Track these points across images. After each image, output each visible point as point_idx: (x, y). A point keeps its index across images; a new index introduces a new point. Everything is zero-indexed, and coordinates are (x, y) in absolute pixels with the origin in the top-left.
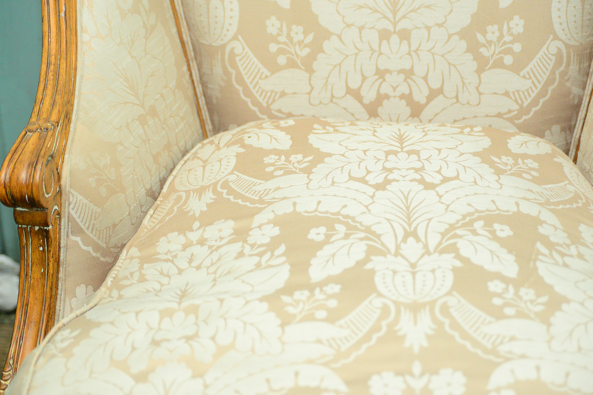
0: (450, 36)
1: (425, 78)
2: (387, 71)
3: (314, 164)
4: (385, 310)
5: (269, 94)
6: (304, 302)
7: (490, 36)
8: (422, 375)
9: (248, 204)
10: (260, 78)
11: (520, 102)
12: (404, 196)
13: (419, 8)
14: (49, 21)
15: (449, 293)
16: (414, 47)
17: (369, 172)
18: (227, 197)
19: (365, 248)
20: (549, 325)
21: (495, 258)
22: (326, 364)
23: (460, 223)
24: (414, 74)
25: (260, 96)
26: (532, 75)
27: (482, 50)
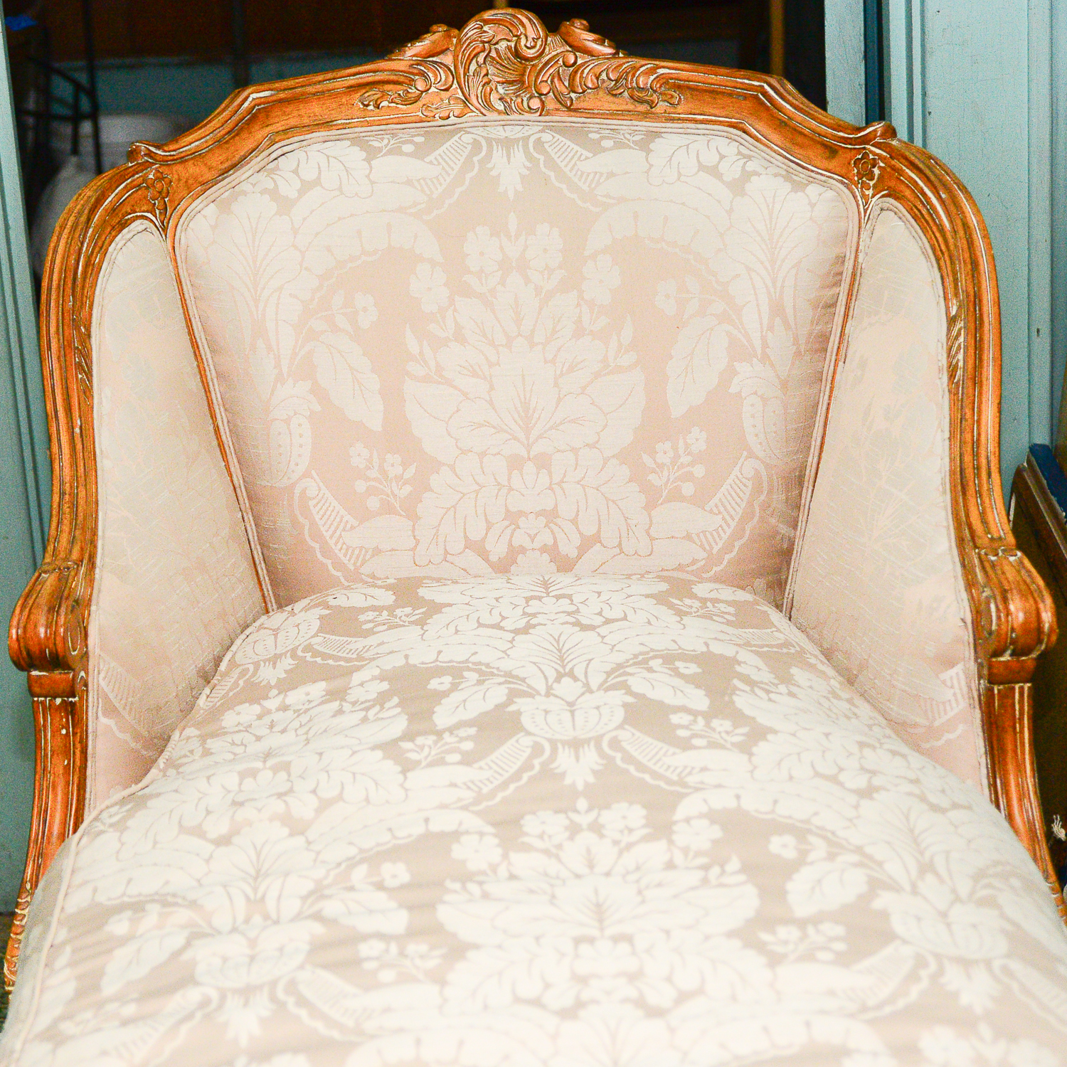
0: (606, 461)
1: (574, 521)
2: (521, 513)
3: (428, 615)
4: (537, 750)
5: (357, 552)
6: (430, 747)
7: (661, 458)
8: (590, 810)
9: (342, 663)
10: (344, 530)
11: (708, 548)
12: (555, 639)
13: (561, 424)
14: (59, 440)
15: (620, 727)
16: (556, 479)
17: (504, 618)
18: (312, 660)
19: (507, 691)
20: (751, 754)
21: (678, 692)
22: (465, 808)
23: (631, 662)
24: (558, 517)
25: (345, 555)
26: (722, 509)
27: (652, 477)
